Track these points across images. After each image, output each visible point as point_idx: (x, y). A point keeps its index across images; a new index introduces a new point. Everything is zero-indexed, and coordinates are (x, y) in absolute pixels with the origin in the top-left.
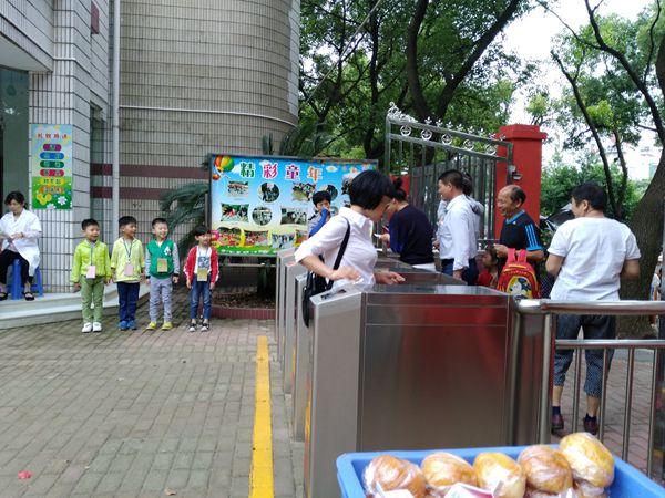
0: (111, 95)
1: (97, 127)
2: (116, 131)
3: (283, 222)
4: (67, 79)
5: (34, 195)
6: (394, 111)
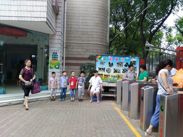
3: (114, 72)
4: (59, 36)
5: (50, 65)
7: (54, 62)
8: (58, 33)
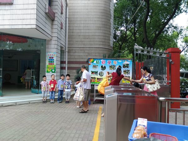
0: (66, 44)
1: (62, 52)
2: (67, 53)
4: (55, 41)
5: (47, 69)
6: (136, 45)
7: (51, 67)
8: (54, 39)
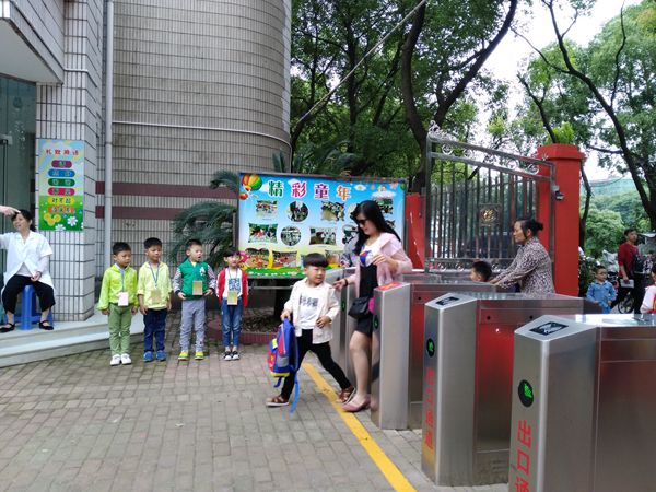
2: (110, 147)
3: (312, 242)
4: (79, 91)
5: (41, 215)
6: (435, 129)
